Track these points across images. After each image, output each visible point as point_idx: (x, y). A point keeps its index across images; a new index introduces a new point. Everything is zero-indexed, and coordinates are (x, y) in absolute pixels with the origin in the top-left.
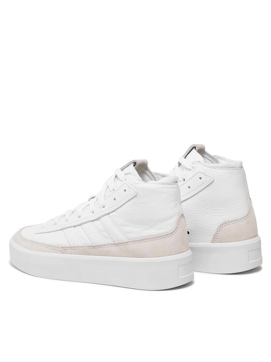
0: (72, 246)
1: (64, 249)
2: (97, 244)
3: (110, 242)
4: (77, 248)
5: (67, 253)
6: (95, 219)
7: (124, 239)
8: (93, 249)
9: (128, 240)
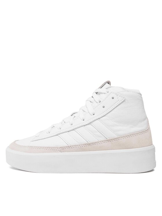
0: (69, 145)
1: (62, 149)
2: (91, 142)
3: (103, 139)
4: (74, 147)
5: (65, 152)
6: (87, 124)
7: (114, 136)
8: (88, 146)
9: (119, 137)
